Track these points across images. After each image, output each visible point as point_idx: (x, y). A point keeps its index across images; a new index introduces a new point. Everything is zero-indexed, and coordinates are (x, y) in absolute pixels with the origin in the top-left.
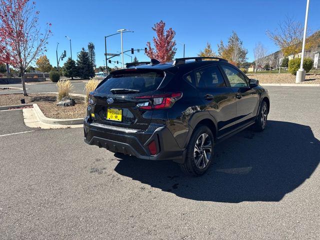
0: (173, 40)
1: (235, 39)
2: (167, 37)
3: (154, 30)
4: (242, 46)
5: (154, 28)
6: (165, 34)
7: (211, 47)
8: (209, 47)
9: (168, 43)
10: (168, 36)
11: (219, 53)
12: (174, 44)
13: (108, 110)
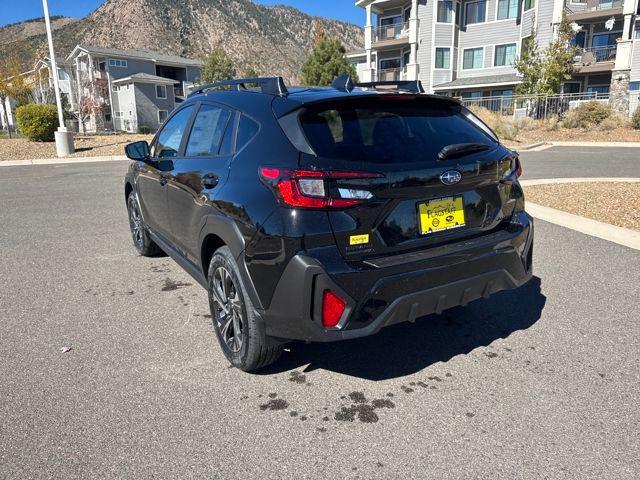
13: (422, 206)
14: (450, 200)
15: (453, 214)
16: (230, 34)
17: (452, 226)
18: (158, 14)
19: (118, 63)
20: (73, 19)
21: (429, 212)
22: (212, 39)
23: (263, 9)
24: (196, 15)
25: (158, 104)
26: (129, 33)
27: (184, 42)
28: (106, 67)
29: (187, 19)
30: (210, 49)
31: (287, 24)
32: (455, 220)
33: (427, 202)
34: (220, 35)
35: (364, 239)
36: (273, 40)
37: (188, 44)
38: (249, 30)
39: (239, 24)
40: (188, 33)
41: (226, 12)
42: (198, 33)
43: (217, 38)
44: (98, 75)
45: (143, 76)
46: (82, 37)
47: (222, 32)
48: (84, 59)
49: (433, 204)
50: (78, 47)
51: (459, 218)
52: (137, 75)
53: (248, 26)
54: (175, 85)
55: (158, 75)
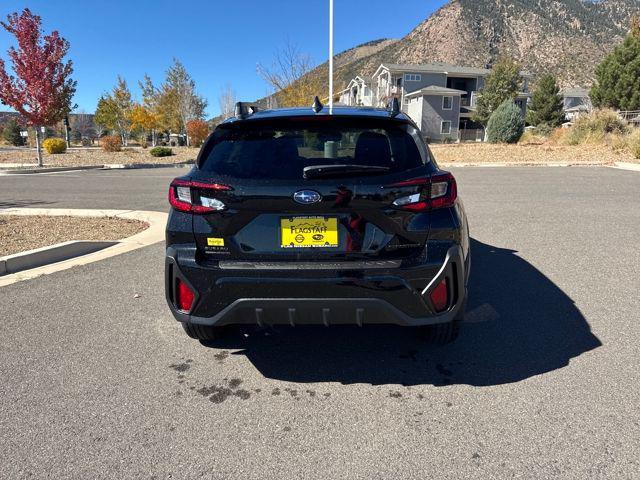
0: (64, 61)
1: (179, 75)
2: (47, 52)
3: (9, 29)
4: (196, 90)
5: (8, 24)
6: (42, 43)
7: (129, 87)
8: (123, 86)
9: (52, 66)
10: (49, 49)
11: (146, 100)
12: (69, 69)
13: (284, 222)
14: (321, 220)
15: (323, 233)
16: (544, 38)
17: (320, 244)
18: (470, 26)
19: (413, 78)
20: (395, 40)
21: (292, 228)
22: (523, 45)
23: (590, 5)
24: (509, 22)
25: (442, 115)
26: (440, 47)
27: (493, 51)
28: (403, 82)
29: (499, 27)
30: (519, 55)
31: (619, 19)
32: (325, 240)
33: (291, 218)
34: (534, 39)
35: (220, 242)
36: (597, 40)
37: (497, 52)
38: (568, 31)
39: (557, 26)
40: (498, 41)
41: (544, 15)
42: (509, 40)
43: (529, 43)
44: (395, 90)
45: (434, 89)
46: (399, 56)
47: (536, 36)
48: (385, 76)
49: (297, 221)
50: (382, 65)
51: (331, 238)
52: (428, 89)
53: (567, 27)
54: (463, 96)
55: (449, 86)
